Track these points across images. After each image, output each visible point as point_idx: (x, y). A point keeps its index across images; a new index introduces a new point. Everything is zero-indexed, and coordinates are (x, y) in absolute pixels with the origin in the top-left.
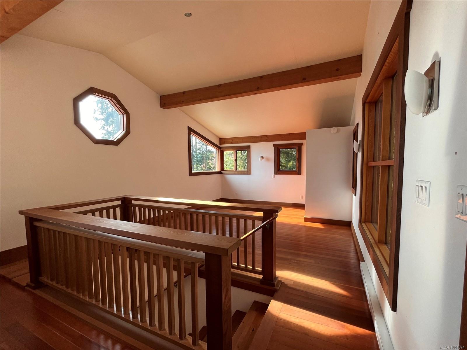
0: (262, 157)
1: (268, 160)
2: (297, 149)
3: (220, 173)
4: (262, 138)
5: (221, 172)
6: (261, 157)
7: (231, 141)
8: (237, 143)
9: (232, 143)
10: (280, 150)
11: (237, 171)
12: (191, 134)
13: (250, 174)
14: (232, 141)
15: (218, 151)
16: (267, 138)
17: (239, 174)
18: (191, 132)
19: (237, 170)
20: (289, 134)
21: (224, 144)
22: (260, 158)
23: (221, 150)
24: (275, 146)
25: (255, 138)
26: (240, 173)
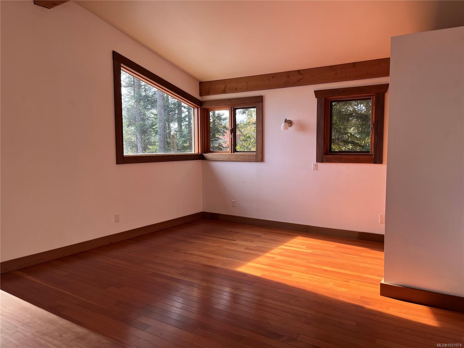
0: (289, 123)
1: (302, 127)
2: (374, 100)
3: (199, 157)
4: (288, 77)
5: (203, 155)
6: (286, 121)
7: (223, 86)
8: (236, 90)
9: (224, 92)
10: (331, 104)
11: (236, 153)
12: (122, 68)
13: (262, 160)
14: (225, 87)
15: (196, 110)
16: (300, 77)
17: (238, 160)
18: (122, 65)
19: (235, 151)
20: (354, 64)
21: (208, 93)
22: (283, 124)
23: (203, 107)
24: (317, 93)
25: (273, 77)
26: (240, 157)
